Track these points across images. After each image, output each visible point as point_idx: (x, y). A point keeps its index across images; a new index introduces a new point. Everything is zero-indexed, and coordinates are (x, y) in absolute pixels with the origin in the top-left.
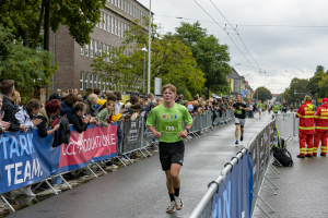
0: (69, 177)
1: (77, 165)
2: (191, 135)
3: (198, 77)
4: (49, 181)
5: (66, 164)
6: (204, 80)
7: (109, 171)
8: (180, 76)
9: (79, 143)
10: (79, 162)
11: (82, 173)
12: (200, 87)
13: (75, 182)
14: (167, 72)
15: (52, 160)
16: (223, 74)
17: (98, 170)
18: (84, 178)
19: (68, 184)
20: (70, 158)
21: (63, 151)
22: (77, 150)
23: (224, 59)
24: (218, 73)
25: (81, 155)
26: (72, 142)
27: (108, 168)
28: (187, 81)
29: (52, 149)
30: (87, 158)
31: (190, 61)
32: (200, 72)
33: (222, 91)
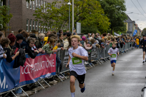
0: (26, 89)
1: (31, 81)
2: (103, 60)
3: (106, 22)
4: (13, 91)
5: (24, 80)
6: (110, 23)
8: (94, 21)
9: (32, 66)
11: (34, 86)
12: (106, 28)
13: (30, 92)
14: (84, 18)
16: (122, 19)
18: (36, 90)
19: (26, 94)
21: (22, 71)
22: (30, 70)
23: (123, 10)
24: (119, 19)
26: (28, 65)
27: (51, 82)
28: (98, 24)
31: (100, 11)
32: (107, 18)
33: (121, 31)
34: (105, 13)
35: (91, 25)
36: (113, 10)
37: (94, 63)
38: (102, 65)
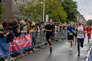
0: (12, 56)
1: (16, 51)
2: (62, 39)
3: (64, 15)
4: (4, 57)
5: (11, 50)
6: (67, 16)
7: (29, 53)
8: (57, 14)
9: (17, 41)
10: (17, 49)
11: (18, 54)
12: (65, 19)
13: (15, 58)
14: (51, 12)
15: (6, 48)
16: (74, 14)
17: (24, 53)
18: (18, 56)
19: (12, 59)
20: (13, 48)
21: (10, 45)
22: (16, 44)
23: (75, 8)
24: (72, 13)
25: (17, 47)
26: (14, 41)
28: (60, 16)
29: (6, 44)
30: (20, 48)
31: (61, 8)
32: (65, 13)
33: (74, 21)
34: (64, 10)
35: (55, 17)
36: (69, 8)
37: (56, 41)
38: (61, 42)
